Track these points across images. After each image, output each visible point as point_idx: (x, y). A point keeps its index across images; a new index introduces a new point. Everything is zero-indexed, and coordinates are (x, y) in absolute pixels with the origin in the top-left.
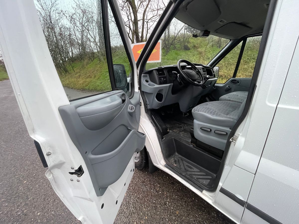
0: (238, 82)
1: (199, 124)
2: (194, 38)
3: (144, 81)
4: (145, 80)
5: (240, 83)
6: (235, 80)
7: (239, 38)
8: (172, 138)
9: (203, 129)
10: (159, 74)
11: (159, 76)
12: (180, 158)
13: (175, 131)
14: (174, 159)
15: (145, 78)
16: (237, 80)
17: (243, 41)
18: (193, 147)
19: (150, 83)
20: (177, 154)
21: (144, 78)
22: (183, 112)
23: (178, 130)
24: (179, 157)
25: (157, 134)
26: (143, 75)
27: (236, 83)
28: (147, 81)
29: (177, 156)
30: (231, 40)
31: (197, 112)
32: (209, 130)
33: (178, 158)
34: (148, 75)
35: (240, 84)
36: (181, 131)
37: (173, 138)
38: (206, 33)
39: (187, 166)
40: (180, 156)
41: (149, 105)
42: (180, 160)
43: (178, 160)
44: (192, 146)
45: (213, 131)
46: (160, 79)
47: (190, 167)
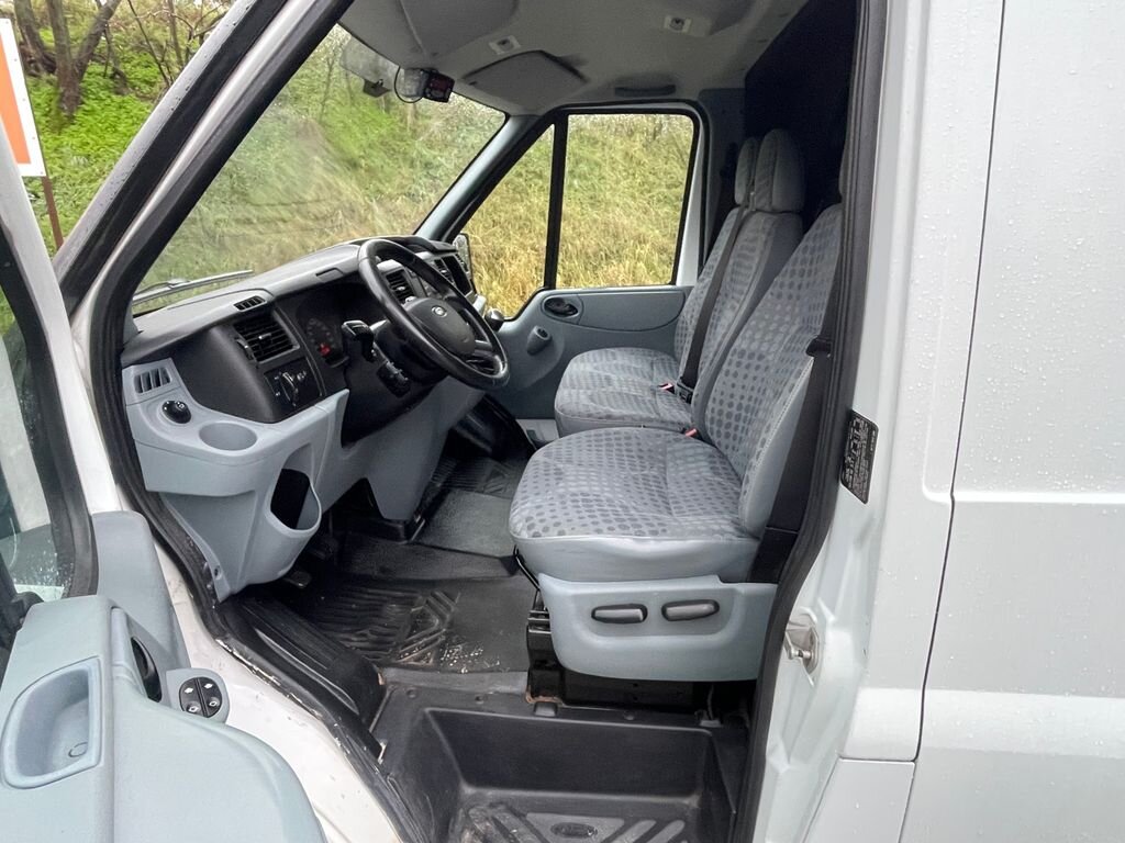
0: (573, 309)
1: (576, 598)
2: (369, 98)
3: (151, 416)
4: (160, 413)
5: (580, 310)
6: (559, 301)
7: (542, 112)
8: (424, 715)
9: (605, 618)
10: (261, 351)
11: (259, 360)
12: (501, 807)
13: (408, 659)
14: (477, 834)
15: (155, 391)
16: (568, 299)
17: (552, 127)
18: (556, 717)
19: (208, 422)
20: (468, 790)
21: (147, 394)
22: (398, 522)
23: (427, 645)
24: (492, 806)
25: (345, 744)
26: (130, 375)
27: (565, 314)
28: (179, 415)
29: (476, 800)
30: (508, 117)
31: (553, 537)
32: (638, 612)
33: (490, 812)
34: (168, 366)
35: (581, 315)
36: (442, 646)
37: (427, 710)
38: (436, 86)
39: (557, 830)
40: (491, 793)
41: (220, 576)
42: (507, 819)
43: (496, 822)
44: (551, 713)
45: (654, 611)
46: (270, 377)
47: (577, 826)
